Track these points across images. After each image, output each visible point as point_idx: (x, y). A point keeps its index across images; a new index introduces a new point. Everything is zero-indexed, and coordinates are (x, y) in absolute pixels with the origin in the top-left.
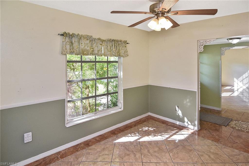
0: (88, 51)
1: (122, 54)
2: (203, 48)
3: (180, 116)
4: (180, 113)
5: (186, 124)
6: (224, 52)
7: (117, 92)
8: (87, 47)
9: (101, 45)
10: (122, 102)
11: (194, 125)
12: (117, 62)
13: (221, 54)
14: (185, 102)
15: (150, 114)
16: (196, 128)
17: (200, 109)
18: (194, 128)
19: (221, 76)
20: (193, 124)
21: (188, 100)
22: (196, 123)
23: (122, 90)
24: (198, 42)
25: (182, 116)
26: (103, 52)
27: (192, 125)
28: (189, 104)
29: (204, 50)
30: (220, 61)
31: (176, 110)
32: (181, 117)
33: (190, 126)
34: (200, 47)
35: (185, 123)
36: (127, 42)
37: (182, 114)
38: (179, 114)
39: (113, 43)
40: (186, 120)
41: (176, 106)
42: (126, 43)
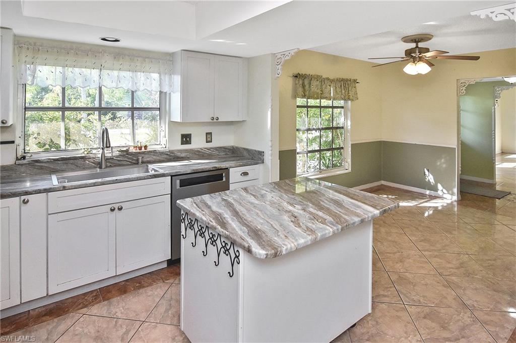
0: (318, 93)
1: (351, 97)
2: (465, 90)
3: (430, 182)
4: (430, 178)
5: (440, 193)
6: (500, 94)
7: (342, 148)
8: (317, 89)
9: (330, 86)
10: (349, 160)
11: (453, 194)
12: (342, 107)
13: (495, 97)
14: (438, 164)
15: (383, 182)
16: (455, 198)
17: (460, 172)
18: (452, 197)
19: (495, 130)
20: (450, 192)
21: (443, 160)
22: (455, 190)
23: (350, 145)
24: (457, 82)
25: (434, 182)
26: (332, 95)
27: (448, 193)
28: (444, 166)
29: (466, 93)
30: (493, 108)
31: (425, 174)
32: (432, 184)
33: (445, 196)
34: (461, 88)
35: (439, 191)
36: (357, 81)
37: (434, 180)
38: (429, 180)
39: (342, 84)
40: (440, 187)
41: (425, 169)
42: (355, 81)
